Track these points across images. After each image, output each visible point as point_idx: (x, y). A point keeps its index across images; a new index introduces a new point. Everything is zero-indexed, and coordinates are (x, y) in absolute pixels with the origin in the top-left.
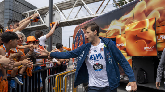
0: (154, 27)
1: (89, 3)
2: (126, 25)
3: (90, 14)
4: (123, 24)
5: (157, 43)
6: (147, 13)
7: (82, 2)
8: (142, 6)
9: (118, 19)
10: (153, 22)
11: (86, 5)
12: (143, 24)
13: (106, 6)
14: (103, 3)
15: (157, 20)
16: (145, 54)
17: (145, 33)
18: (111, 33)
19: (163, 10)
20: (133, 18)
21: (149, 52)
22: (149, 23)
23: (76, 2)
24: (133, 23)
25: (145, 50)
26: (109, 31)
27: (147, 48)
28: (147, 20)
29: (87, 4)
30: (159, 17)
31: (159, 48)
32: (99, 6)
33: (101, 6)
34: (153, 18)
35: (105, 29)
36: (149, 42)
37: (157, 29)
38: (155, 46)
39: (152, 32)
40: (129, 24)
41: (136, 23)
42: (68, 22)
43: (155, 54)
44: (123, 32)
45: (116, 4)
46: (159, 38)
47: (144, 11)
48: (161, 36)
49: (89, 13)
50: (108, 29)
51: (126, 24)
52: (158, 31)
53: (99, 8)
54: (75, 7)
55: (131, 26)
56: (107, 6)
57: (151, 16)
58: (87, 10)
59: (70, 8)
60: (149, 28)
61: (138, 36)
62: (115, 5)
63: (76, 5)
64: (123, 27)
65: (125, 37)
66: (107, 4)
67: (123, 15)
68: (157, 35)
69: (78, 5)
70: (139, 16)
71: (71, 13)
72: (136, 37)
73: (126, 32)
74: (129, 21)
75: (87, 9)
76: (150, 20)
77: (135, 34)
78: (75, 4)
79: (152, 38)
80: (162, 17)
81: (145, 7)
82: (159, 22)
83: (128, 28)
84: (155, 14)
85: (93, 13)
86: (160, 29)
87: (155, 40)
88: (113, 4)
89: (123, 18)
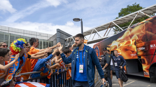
0: (135, 44)
3: (100, 37)
4: (119, 43)
5: (137, 52)
6: (131, 36)
7: (96, 31)
8: (128, 33)
9: (116, 40)
10: (134, 41)
11: (98, 32)
12: (129, 42)
14: (107, 30)
15: (136, 40)
16: (131, 58)
17: (131, 47)
19: (139, 35)
20: (124, 39)
21: (133, 57)
22: (132, 42)
23: (93, 31)
24: (124, 42)
25: (131, 56)
27: (132, 55)
28: (131, 40)
29: (98, 31)
30: (137, 38)
31: (139, 54)
34: (134, 39)
35: (110, 46)
36: (133, 52)
37: (137, 45)
38: (137, 53)
39: (134, 47)
41: (126, 42)
42: (89, 42)
43: (137, 58)
44: (119, 47)
46: (138, 49)
47: (129, 36)
48: (139, 48)
50: (111, 46)
51: (120, 42)
52: (137, 46)
53: (106, 33)
55: (123, 44)
57: (133, 38)
58: (99, 35)
59: (89, 34)
60: (132, 44)
61: (127, 49)
62: (114, 31)
63: (93, 32)
65: (120, 50)
66: (110, 31)
67: (118, 38)
68: (137, 47)
69: (93, 33)
70: (127, 38)
71: (90, 37)
72: (126, 49)
73: (121, 47)
74: (122, 41)
76: (133, 40)
77: (126, 48)
79: (134, 50)
80: (139, 39)
81: (130, 34)
82: (138, 41)
83: (121, 45)
84: (135, 37)
85: (102, 36)
86: (138, 45)
87: (136, 51)
89: (119, 39)
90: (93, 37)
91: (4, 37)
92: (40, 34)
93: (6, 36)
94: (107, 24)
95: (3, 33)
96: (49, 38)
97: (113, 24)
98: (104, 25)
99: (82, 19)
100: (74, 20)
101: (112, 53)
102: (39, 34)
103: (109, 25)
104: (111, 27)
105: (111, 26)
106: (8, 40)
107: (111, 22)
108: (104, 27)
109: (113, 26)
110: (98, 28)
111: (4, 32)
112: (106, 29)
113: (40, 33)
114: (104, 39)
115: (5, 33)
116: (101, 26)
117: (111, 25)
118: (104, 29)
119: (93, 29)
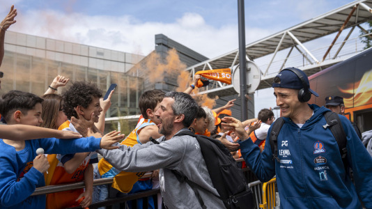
1: (307, 40)
3: (310, 61)
7: (293, 40)
11: (301, 45)
13: (344, 43)
14: (337, 37)
18: (363, 98)
23: (281, 41)
26: (359, 94)
29: (302, 42)
32: (330, 45)
33: (333, 43)
35: (351, 91)
42: (266, 80)
45: (366, 37)
49: (308, 60)
50: (357, 91)
53: (331, 48)
54: (279, 50)
56: (347, 42)
58: (304, 56)
59: (269, 53)
62: (364, 39)
63: (282, 46)
66: (347, 39)
69: (284, 47)
71: (271, 63)
75: (304, 52)
78: (279, 44)
85: (316, 60)
88: (361, 38)
90: (283, 62)
92: (102, 54)
94: (338, 13)
96: (129, 67)
97: (363, 14)
98: (326, 18)
101: (359, 118)
102: (99, 53)
103: (345, 18)
104: (353, 25)
105: (352, 19)
107: (354, 4)
108: (327, 25)
109: (363, 22)
110: (304, 27)
112: (333, 32)
113: (99, 51)
114: (323, 67)
116: (314, 22)
117: (351, 15)
118: (326, 32)
119: (285, 32)
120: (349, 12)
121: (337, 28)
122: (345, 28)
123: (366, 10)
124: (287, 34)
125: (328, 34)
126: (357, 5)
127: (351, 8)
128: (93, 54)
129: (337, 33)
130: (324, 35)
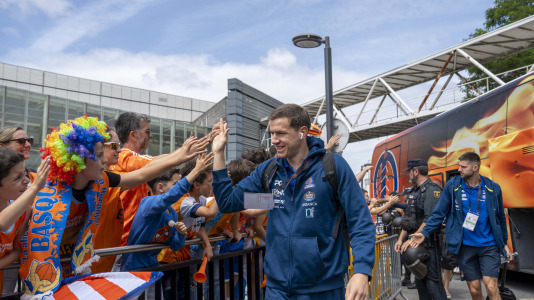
1: (402, 88)
2: (489, 140)
3: (404, 112)
4: (482, 138)
7: (386, 88)
8: (526, 95)
9: (470, 125)
11: (394, 93)
12: (529, 136)
13: (441, 93)
14: (434, 85)
20: (506, 122)
23: (372, 88)
24: (506, 133)
29: (396, 90)
32: (427, 94)
33: (430, 92)
35: (444, 150)
40: (497, 136)
41: (514, 133)
42: (356, 133)
44: (484, 155)
45: (466, 86)
47: (532, 107)
49: (402, 109)
50: (449, 150)
51: (490, 136)
53: (427, 97)
54: (370, 98)
55: (502, 140)
56: (445, 91)
58: (398, 105)
59: (359, 101)
61: (520, 162)
62: (464, 88)
63: (373, 93)
64: (483, 143)
65: (489, 166)
66: (444, 87)
67: (481, 117)
69: (375, 95)
70: (519, 117)
71: (361, 113)
72: (514, 166)
73: (490, 156)
74: (497, 131)
75: (397, 101)
77: (513, 160)
78: (371, 92)
81: (533, 99)
83: (493, 146)
85: (411, 111)
88: (460, 87)
89: (483, 123)
90: (374, 112)
91: (27, 108)
92: (165, 100)
93: (32, 104)
94: (435, 59)
95: (22, 94)
96: (196, 116)
97: (461, 60)
98: (421, 64)
99: (328, 38)
100: (295, 44)
102: (161, 99)
103: (442, 64)
104: (451, 72)
105: (450, 66)
106: (41, 122)
107: (451, 50)
108: (423, 72)
109: (462, 69)
110: (397, 74)
111: (25, 91)
112: (430, 79)
113: (162, 96)
114: (420, 120)
115: (31, 93)
116: (409, 68)
117: (449, 61)
118: (422, 79)
119: (376, 78)
120: (447, 58)
121: (434, 75)
122: (443, 75)
123: (463, 57)
124: (379, 81)
125: (425, 81)
126: (455, 51)
127: (449, 54)
128: (154, 100)
129: (433, 81)
130: (420, 82)
